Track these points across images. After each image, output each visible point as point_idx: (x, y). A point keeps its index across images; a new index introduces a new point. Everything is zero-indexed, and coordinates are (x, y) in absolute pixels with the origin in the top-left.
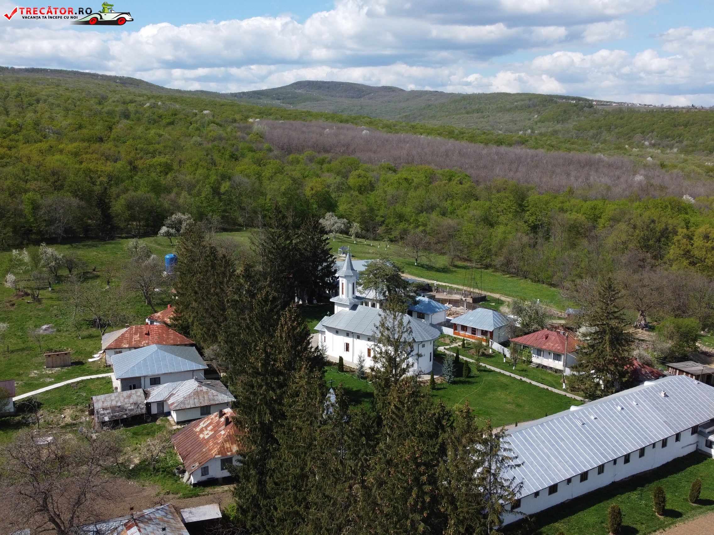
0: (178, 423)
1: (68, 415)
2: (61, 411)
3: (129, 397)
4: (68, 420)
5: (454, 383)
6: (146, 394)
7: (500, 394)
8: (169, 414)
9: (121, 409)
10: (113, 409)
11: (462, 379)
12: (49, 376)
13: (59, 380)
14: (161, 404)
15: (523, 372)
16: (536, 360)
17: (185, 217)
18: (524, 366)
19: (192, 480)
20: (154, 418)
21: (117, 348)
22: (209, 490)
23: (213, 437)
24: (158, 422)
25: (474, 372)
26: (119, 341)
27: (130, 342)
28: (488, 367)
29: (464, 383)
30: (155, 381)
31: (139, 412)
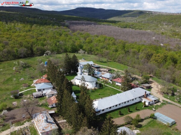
0: (48, 97)
1: (28, 96)
2: (27, 95)
3: (39, 93)
4: (29, 97)
5: (99, 89)
6: (42, 92)
7: (108, 91)
8: (46, 96)
9: (38, 95)
10: (37, 95)
11: (101, 88)
12: (24, 89)
13: (26, 89)
14: (45, 94)
15: (114, 86)
16: (117, 84)
17: (49, 52)
18: (114, 85)
19: (50, 107)
20: (44, 96)
21: (36, 83)
22: (53, 108)
23: (54, 100)
24: (44, 97)
25: (104, 86)
26: (37, 82)
27: (39, 82)
28: (107, 85)
29: (101, 89)
30: (44, 90)
31: (41, 95)
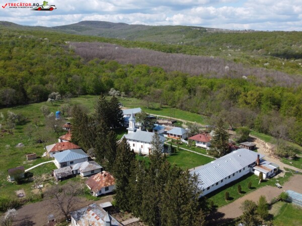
6: (71, 168)
8: (79, 174)
9: (64, 173)
11: (174, 153)
12: (30, 163)
14: (77, 171)
16: (197, 145)
18: (193, 147)
19: (96, 195)
28: (182, 148)
